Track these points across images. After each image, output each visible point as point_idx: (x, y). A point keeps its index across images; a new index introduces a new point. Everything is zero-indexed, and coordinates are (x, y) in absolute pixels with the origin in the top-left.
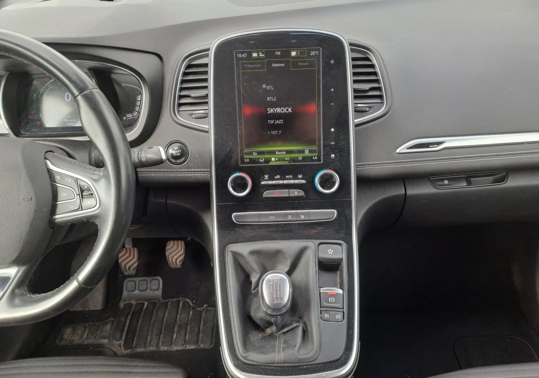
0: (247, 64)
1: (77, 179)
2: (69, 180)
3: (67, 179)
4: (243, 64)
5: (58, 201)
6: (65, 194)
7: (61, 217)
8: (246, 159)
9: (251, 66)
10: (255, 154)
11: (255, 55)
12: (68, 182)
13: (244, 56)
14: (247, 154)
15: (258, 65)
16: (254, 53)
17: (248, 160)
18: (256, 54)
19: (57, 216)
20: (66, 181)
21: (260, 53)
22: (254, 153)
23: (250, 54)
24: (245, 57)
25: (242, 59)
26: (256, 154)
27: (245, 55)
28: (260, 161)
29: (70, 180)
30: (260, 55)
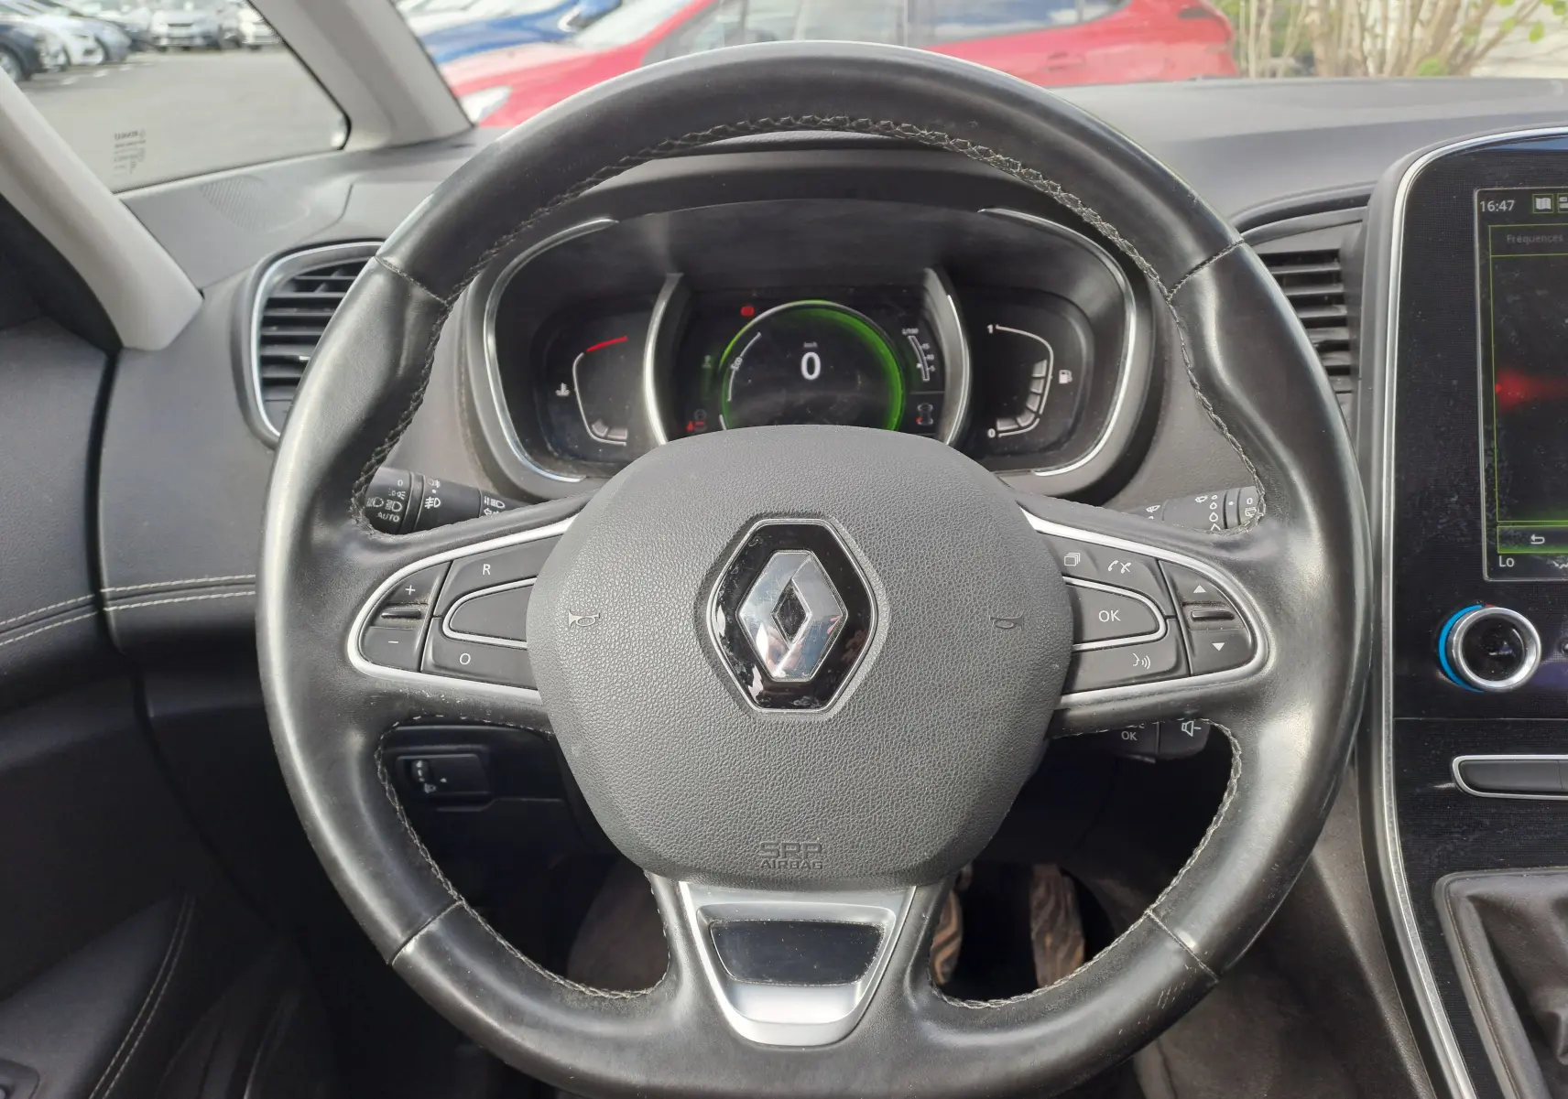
0: (1516, 232)
1: (1157, 560)
2: (1124, 567)
3: (1116, 562)
4: (1499, 234)
5: (1085, 639)
6: (1113, 616)
7: (1085, 701)
8: (1505, 557)
9: (1527, 240)
10: (1537, 540)
11: (1543, 204)
12: (1123, 571)
13: (1505, 208)
14: (1506, 538)
15: (1555, 237)
16: (1541, 197)
17: (1511, 563)
18: (1549, 200)
19: (1075, 697)
20: (1110, 569)
21: (1562, 199)
22: (1533, 538)
23: (1525, 200)
24: (1507, 210)
25: (1498, 217)
26: (1540, 540)
27: (1508, 205)
28: (1557, 565)
29: (1129, 564)
30: (1563, 206)
